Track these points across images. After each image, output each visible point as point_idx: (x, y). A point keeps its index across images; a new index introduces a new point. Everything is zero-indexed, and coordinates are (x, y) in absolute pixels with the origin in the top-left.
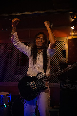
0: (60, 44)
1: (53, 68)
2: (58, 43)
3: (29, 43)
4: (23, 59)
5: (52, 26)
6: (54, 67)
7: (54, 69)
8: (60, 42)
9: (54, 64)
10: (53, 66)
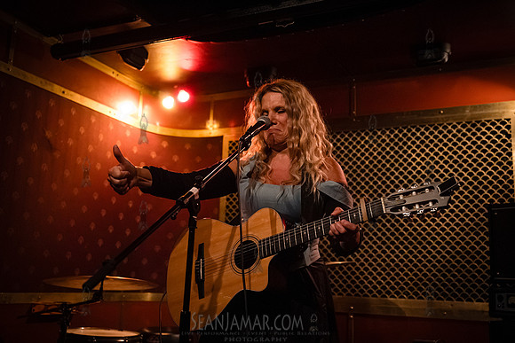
0: (484, 134)
1: (457, 234)
2: (479, 130)
3: (350, 135)
5: (449, 56)
6: (462, 229)
7: (463, 239)
8: (484, 125)
9: (462, 220)
10: (457, 225)
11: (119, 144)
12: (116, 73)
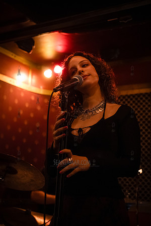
11: (16, 102)
12: (14, 55)
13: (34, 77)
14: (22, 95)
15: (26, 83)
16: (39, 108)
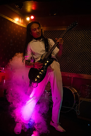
3: (77, 31)
4: (68, 48)
11: (15, 30)
12: (14, 10)
13: (22, 20)
14: (17, 27)
15: (19, 22)
16: (24, 33)
